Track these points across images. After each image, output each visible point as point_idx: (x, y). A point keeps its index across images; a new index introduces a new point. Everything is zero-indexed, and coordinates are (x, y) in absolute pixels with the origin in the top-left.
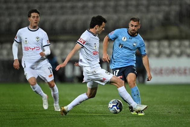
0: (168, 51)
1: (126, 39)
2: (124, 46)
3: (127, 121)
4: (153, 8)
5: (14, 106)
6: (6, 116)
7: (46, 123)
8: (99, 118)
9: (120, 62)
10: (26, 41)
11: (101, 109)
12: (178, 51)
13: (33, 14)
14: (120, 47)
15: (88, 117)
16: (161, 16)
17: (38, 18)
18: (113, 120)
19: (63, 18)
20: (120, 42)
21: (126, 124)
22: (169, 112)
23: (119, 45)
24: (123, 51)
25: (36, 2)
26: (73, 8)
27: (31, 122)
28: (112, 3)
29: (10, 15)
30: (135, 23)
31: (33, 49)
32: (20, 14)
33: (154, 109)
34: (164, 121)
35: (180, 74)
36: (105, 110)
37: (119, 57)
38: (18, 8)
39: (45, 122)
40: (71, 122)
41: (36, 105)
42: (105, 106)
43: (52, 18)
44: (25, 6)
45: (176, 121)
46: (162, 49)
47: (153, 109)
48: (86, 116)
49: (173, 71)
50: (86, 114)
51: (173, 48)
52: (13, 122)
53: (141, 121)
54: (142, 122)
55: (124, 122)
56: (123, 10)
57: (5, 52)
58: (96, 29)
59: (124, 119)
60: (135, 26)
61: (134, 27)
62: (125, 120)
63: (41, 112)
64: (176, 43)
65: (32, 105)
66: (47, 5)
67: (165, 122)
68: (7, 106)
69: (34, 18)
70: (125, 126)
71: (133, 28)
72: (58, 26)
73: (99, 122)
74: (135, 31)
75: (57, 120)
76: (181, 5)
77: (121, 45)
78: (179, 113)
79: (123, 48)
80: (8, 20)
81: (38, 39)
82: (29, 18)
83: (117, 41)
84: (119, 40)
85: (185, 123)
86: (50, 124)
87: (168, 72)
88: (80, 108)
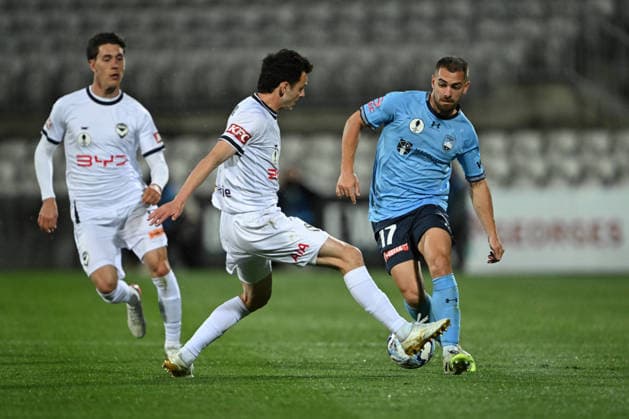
0: (538, 167)
1: (421, 128)
2: (414, 148)
3: (404, 394)
4: (490, 27)
5: (37, 346)
6: (11, 377)
7: (141, 399)
8: (315, 386)
9: (398, 198)
10: (84, 137)
11: (321, 357)
12: (572, 167)
13: (104, 49)
14: (403, 150)
15: (278, 381)
16: (515, 53)
17: (121, 60)
18: (360, 391)
19: (196, 59)
20: (402, 134)
21: (402, 405)
22: (543, 366)
23: (400, 146)
24: (411, 163)
25: (109, 7)
26: (228, 25)
27: (92, 397)
28: (357, 11)
29: (23, 49)
30: (452, 77)
31: (105, 162)
32: (57, 47)
33: (493, 357)
34: (528, 394)
35: (580, 241)
36: (333, 359)
37: (395, 183)
38: (51, 27)
39: (138, 396)
40: (223, 398)
41: (109, 343)
42: (333, 345)
43: (161, 60)
44: (74, 20)
45: (565, 393)
46: (520, 160)
47: (492, 354)
48: (271, 377)
49: (557, 232)
50: (273, 372)
51: (556, 158)
52: (34, 397)
53: (452, 395)
54: (454, 397)
55: (396, 399)
56: (392, 32)
57: (8, 171)
58: (281, 95)
59: (396, 386)
60: (453, 86)
61: (449, 88)
62: (398, 391)
63: (125, 365)
64: (567, 140)
65: (95, 343)
66: (145, 18)
67: (529, 397)
68: (14, 347)
69: (107, 61)
70: (398, 409)
71: (447, 91)
72: (179, 85)
73: (314, 398)
74: (452, 101)
75: (178, 390)
76: (581, 18)
77: (404, 144)
78: (576, 368)
79: (413, 154)
80: (16, 65)
81: (122, 130)
82: (92, 61)
83: (394, 130)
84: (398, 130)
85: (595, 399)
86: (156, 403)
87: (538, 234)
88: (251, 352)
